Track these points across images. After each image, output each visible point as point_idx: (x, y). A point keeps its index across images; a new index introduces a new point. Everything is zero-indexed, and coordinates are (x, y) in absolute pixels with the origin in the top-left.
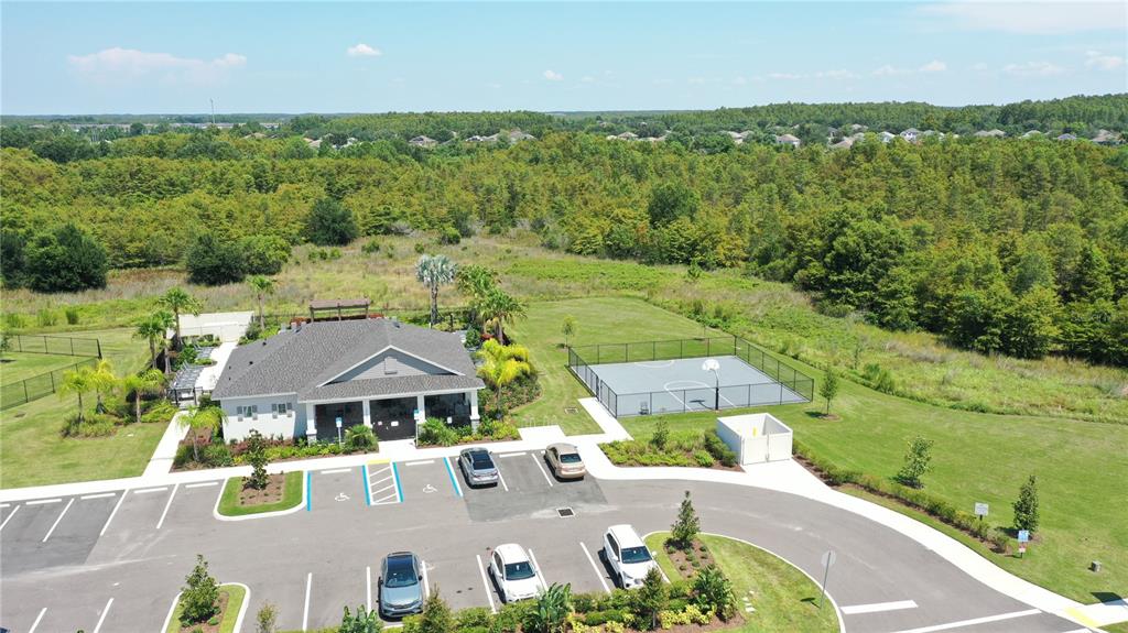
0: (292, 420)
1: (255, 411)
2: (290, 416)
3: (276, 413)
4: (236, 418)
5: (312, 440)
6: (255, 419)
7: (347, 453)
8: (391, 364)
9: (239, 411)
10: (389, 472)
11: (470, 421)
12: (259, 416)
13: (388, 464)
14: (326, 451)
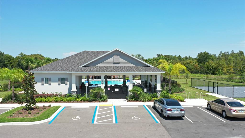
0: (67, 87)
1: (50, 81)
2: (66, 85)
3: (60, 82)
4: (41, 83)
5: (74, 94)
6: (50, 85)
7: (90, 101)
8: (116, 59)
9: (42, 80)
10: (111, 109)
11: (155, 91)
12: (52, 83)
13: (111, 106)
14: (79, 100)
